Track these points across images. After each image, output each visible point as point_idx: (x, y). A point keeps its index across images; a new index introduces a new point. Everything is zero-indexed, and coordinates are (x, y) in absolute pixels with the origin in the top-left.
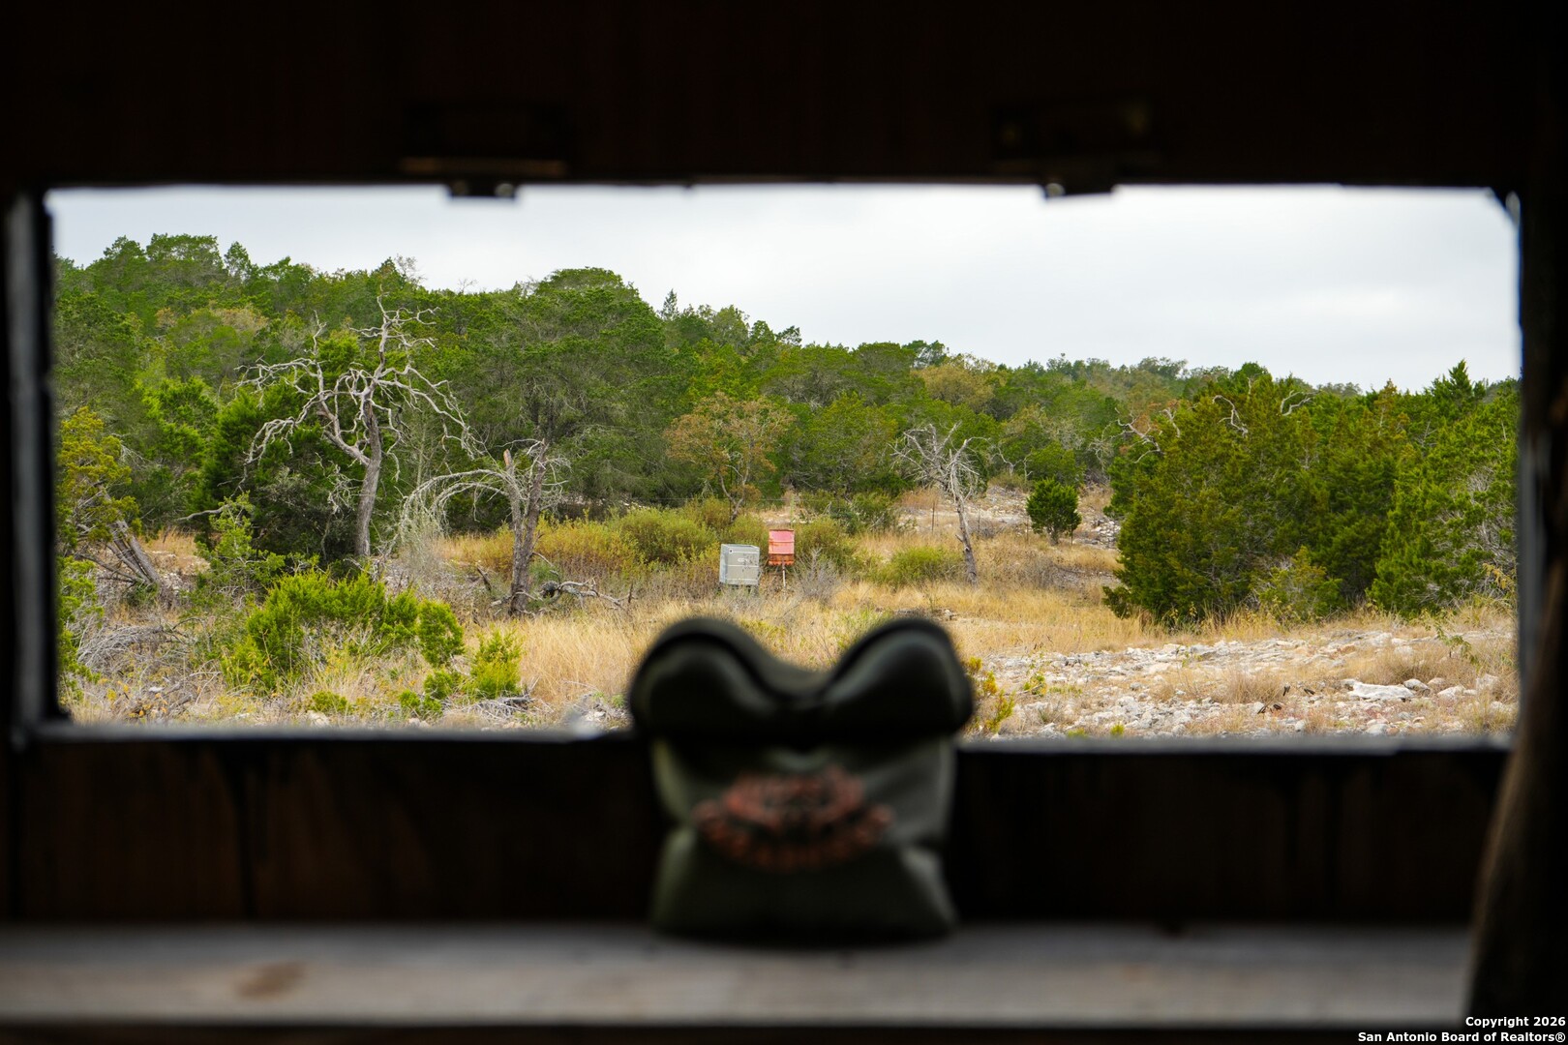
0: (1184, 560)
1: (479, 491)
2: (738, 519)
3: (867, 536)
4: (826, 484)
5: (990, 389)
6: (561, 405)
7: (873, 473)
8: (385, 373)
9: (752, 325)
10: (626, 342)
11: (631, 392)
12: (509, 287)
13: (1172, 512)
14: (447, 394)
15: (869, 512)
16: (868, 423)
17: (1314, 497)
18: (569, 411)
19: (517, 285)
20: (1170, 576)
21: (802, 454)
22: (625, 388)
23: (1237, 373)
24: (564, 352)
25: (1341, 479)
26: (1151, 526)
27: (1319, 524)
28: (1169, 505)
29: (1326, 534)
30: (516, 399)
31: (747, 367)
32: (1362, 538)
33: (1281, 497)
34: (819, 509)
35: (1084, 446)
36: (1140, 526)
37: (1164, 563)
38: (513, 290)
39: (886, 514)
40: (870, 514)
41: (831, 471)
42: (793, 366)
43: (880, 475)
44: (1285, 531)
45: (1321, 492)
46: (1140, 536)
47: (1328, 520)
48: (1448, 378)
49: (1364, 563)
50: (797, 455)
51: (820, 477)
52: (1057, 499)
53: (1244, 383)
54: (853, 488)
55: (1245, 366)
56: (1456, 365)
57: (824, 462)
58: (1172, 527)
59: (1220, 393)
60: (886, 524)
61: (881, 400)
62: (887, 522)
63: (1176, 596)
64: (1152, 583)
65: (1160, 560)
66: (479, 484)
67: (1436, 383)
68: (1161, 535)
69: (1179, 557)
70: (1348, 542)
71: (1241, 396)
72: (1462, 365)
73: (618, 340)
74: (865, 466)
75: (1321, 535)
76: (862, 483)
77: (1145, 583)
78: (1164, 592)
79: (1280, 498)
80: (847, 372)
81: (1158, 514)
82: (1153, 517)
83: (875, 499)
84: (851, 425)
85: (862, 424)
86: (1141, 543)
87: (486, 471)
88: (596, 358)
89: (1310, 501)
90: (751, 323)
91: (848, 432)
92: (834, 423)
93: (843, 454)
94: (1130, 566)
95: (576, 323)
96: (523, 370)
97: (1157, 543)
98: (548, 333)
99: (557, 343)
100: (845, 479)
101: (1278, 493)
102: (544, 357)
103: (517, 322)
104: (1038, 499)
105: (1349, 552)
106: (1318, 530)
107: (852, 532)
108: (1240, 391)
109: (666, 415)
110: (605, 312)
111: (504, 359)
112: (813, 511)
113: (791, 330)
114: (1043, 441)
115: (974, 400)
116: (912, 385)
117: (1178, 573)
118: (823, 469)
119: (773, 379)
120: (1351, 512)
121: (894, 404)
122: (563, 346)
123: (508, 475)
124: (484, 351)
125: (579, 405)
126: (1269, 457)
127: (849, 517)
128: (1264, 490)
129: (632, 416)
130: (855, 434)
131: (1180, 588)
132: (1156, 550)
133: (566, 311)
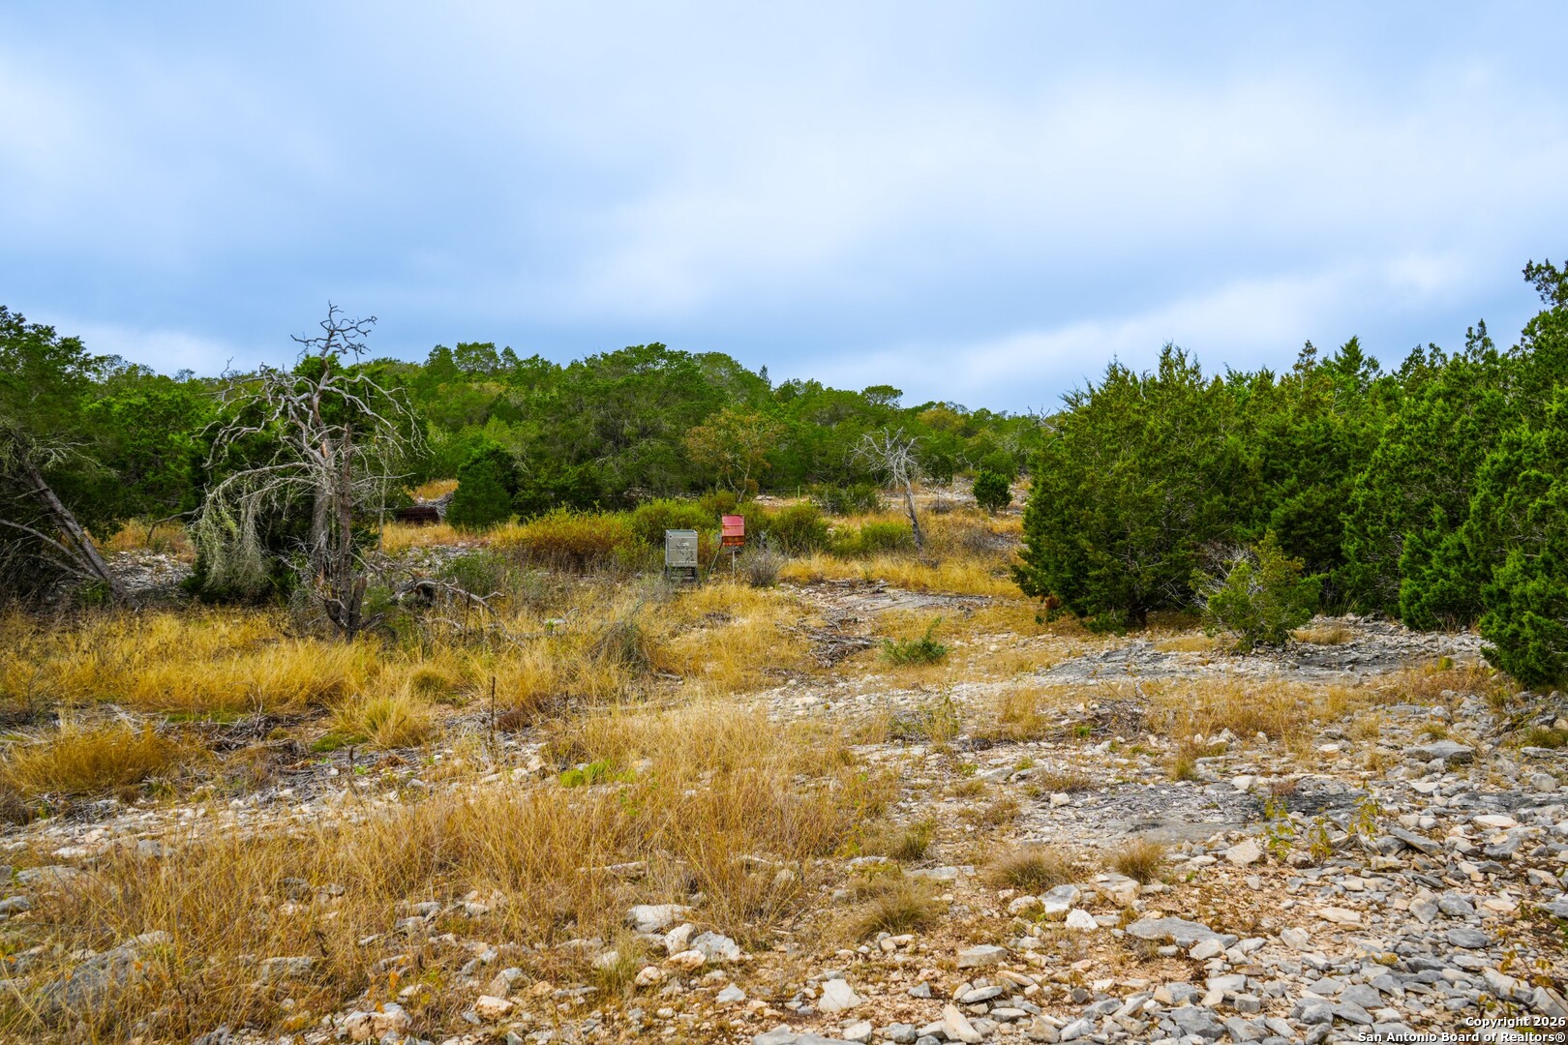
0: (1097, 542)
4: (836, 478)
5: (963, 421)
8: (331, 381)
13: (1083, 486)
15: (857, 498)
17: (1244, 466)
20: (1080, 560)
24: (622, 386)
25: (1275, 444)
26: (1057, 504)
27: (1252, 496)
28: (1077, 480)
29: (1260, 508)
32: (1311, 511)
33: (1207, 467)
35: (1019, 451)
36: (1045, 503)
37: (1073, 545)
44: (1213, 506)
45: (1253, 459)
46: (1045, 515)
47: (1262, 492)
49: (1312, 541)
51: (832, 474)
52: (994, 484)
56: (1348, 342)
57: (833, 463)
58: (1081, 505)
63: (1088, 582)
64: (1059, 568)
65: (1068, 542)
68: (1070, 515)
69: (1090, 539)
70: (1293, 517)
72: (1354, 341)
75: (1256, 509)
77: (1051, 567)
78: (1073, 578)
79: (1203, 469)
81: (1066, 490)
82: (1060, 494)
86: (1047, 523)
89: (1239, 470)
94: (1036, 548)
96: (590, 399)
97: (1065, 523)
101: (1201, 463)
102: (607, 390)
104: (981, 484)
105: (1293, 528)
106: (1251, 504)
111: (580, 393)
114: (991, 448)
115: (953, 428)
117: (1091, 557)
118: (834, 468)
120: (1292, 481)
126: (1188, 423)
128: (1185, 459)
131: (1093, 573)
132: (1063, 531)
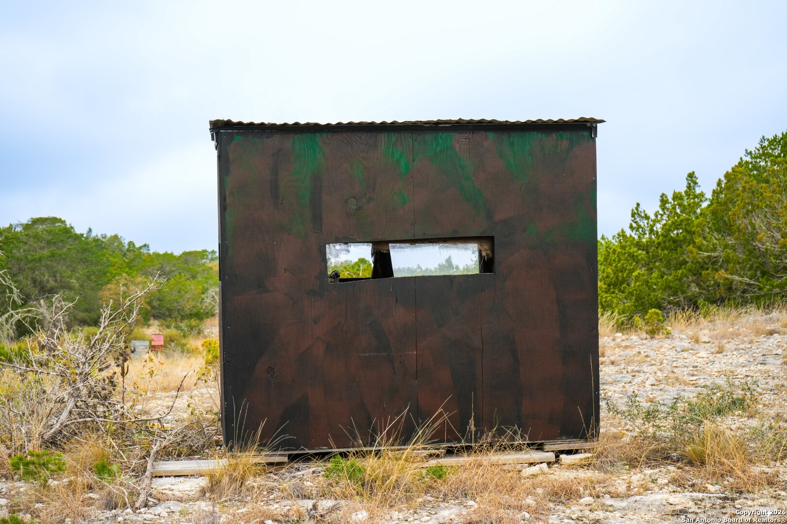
1: (30, 318)
2: (134, 332)
3: (191, 338)
4: (170, 316)
6: (48, 281)
7: (191, 311)
9: (127, 243)
10: (78, 251)
11: (81, 275)
12: (7, 226)
14: (7, 276)
15: (191, 328)
16: (189, 288)
18: (52, 283)
19: (11, 225)
21: (158, 303)
22: (79, 273)
23: (356, 263)
24: (50, 257)
30: (27, 279)
31: (129, 263)
34: (168, 327)
38: (9, 227)
39: (199, 329)
40: (192, 329)
41: (172, 310)
42: (152, 262)
43: (195, 311)
48: (444, 263)
50: (155, 303)
51: (167, 313)
53: (359, 266)
54: (183, 318)
55: (359, 259)
56: (447, 257)
57: (168, 306)
59: (349, 271)
60: (199, 333)
61: (194, 277)
62: (199, 332)
66: (30, 315)
67: (439, 265)
71: (358, 272)
72: (450, 258)
73: (75, 251)
74: (188, 306)
76: (186, 315)
80: (177, 265)
83: (194, 322)
84: (181, 289)
85: (186, 288)
87: (33, 309)
88: (65, 259)
90: (126, 242)
91: (179, 292)
92: (173, 288)
93: (177, 302)
95: (55, 243)
96: (30, 265)
98: (42, 248)
99: (46, 252)
100: (179, 313)
102: (40, 260)
103: (26, 243)
107: (184, 336)
108: (358, 270)
109: (97, 285)
110: (68, 238)
111: (21, 260)
112: (165, 328)
113: (145, 245)
116: (207, 270)
118: (168, 309)
119: (143, 268)
121: (200, 279)
122: (49, 254)
123: (43, 310)
124: (12, 257)
125: (56, 281)
127: (182, 330)
129: (82, 286)
130: (183, 293)
133: (50, 237)
